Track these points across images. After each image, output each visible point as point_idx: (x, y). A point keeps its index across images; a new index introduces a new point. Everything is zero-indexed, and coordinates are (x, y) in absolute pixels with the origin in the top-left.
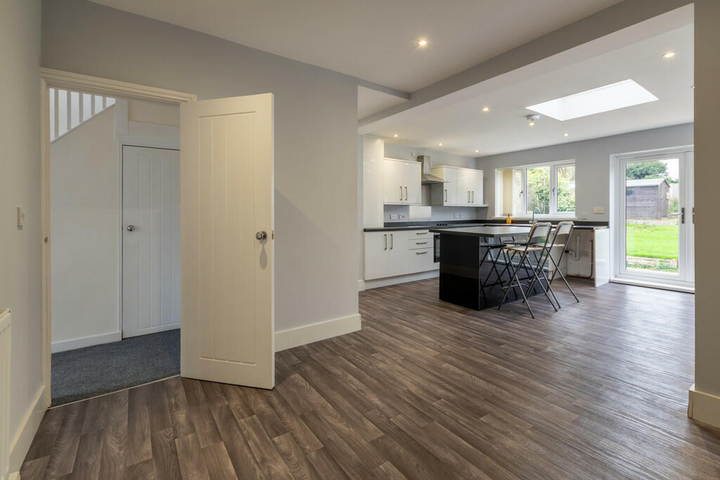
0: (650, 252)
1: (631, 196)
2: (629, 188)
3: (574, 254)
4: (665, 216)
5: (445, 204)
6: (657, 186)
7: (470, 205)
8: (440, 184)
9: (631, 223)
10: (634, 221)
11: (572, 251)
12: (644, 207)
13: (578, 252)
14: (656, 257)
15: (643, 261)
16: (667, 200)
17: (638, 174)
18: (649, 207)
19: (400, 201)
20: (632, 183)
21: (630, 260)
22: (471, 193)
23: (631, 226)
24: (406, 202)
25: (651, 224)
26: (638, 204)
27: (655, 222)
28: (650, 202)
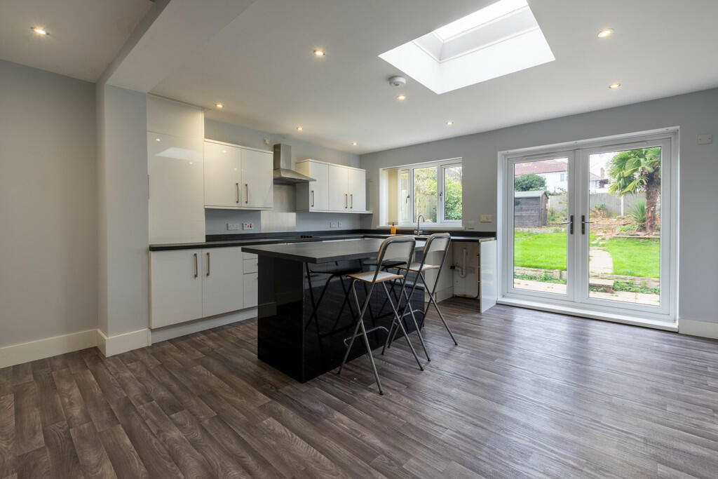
0: (535, 262)
1: (519, 206)
2: (517, 198)
3: (460, 270)
4: (544, 225)
5: (312, 209)
6: (539, 197)
7: (348, 211)
8: (305, 183)
9: (518, 231)
10: (521, 229)
11: (459, 267)
12: (529, 216)
13: (464, 268)
14: (541, 268)
15: (530, 272)
16: (547, 210)
17: (524, 187)
18: (533, 216)
19: (236, 205)
20: (519, 194)
21: (518, 271)
22: (349, 197)
23: (519, 233)
24: (246, 205)
25: (534, 232)
26: (524, 214)
27: (537, 230)
28: (533, 212)
